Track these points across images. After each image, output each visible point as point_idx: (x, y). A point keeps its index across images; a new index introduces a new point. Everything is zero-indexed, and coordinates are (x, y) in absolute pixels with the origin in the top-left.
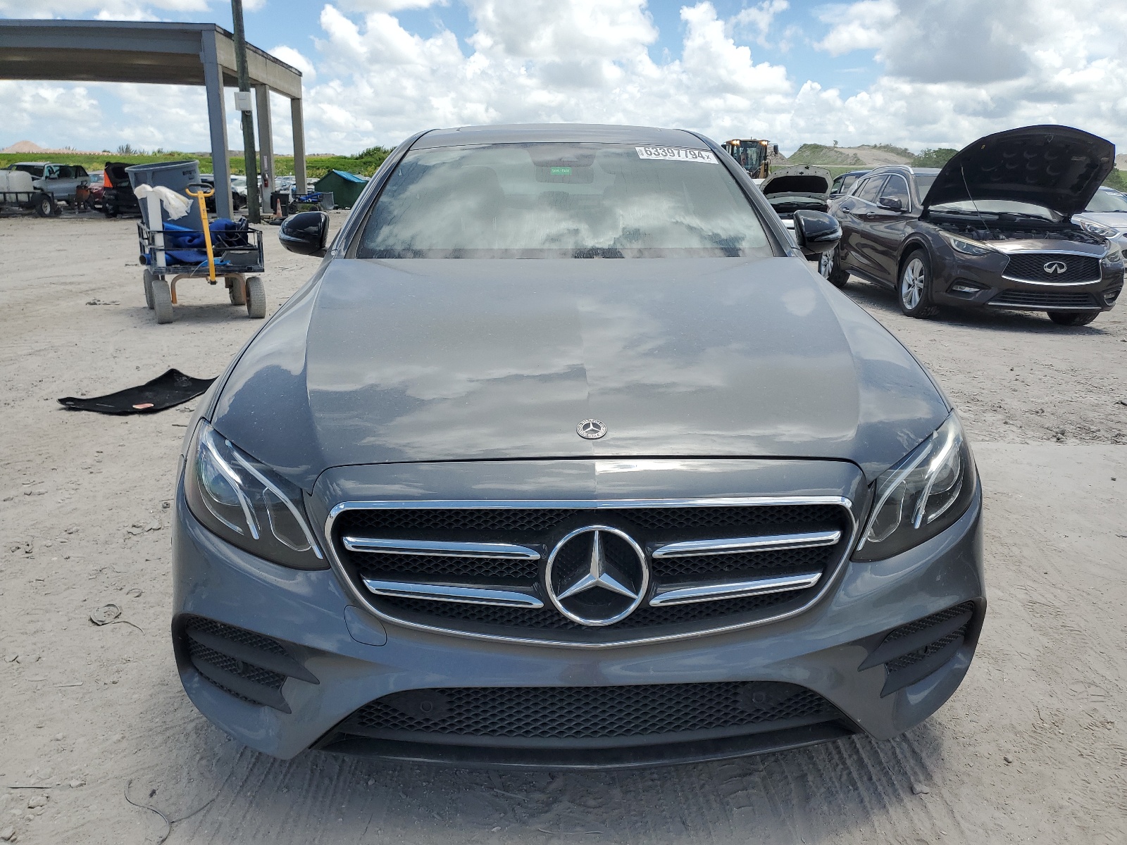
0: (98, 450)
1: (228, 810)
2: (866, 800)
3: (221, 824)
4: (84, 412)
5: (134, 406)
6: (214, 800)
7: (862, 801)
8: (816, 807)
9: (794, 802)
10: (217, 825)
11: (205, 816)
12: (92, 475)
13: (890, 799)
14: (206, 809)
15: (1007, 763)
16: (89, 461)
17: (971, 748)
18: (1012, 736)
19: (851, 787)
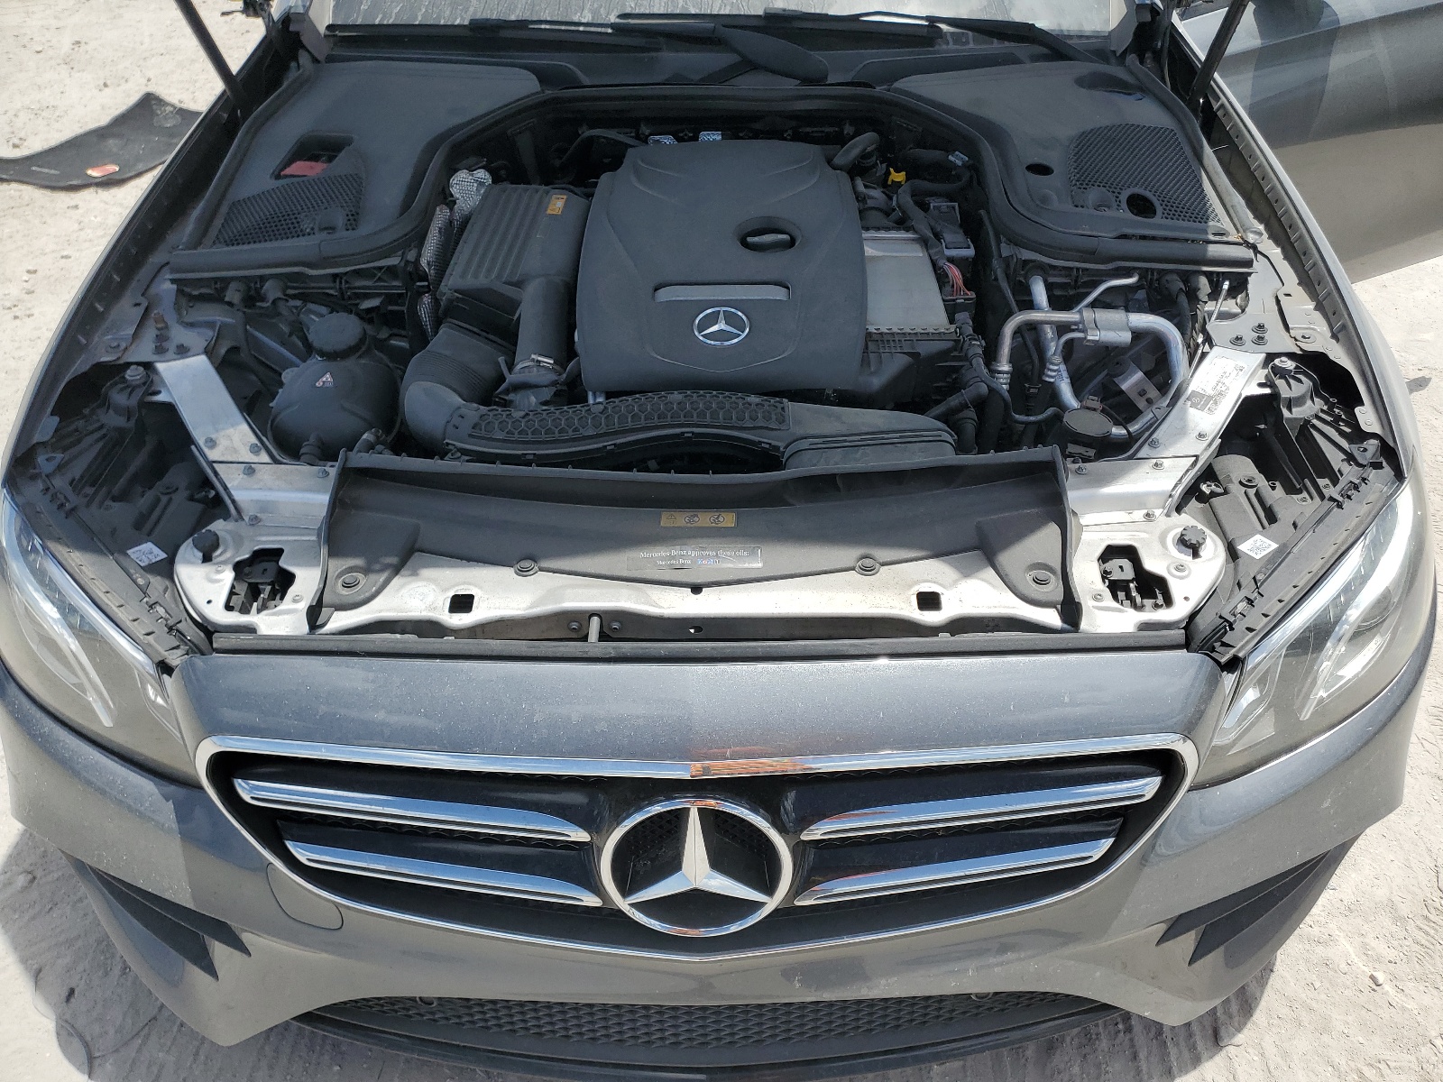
0: (31, 268)
1: (175, 1039)
2: (1142, 1055)
3: (162, 1067)
4: (14, 185)
5: (90, 172)
6: (155, 1018)
7: (1135, 1057)
8: (1062, 1066)
9: (1029, 1053)
10: (155, 1069)
11: (139, 1050)
12: (18, 321)
13: (1180, 1053)
14: (142, 1034)
15: (1374, 987)
16: (15, 290)
17: (1320, 949)
18: (1387, 922)
19: (1121, 1026)
